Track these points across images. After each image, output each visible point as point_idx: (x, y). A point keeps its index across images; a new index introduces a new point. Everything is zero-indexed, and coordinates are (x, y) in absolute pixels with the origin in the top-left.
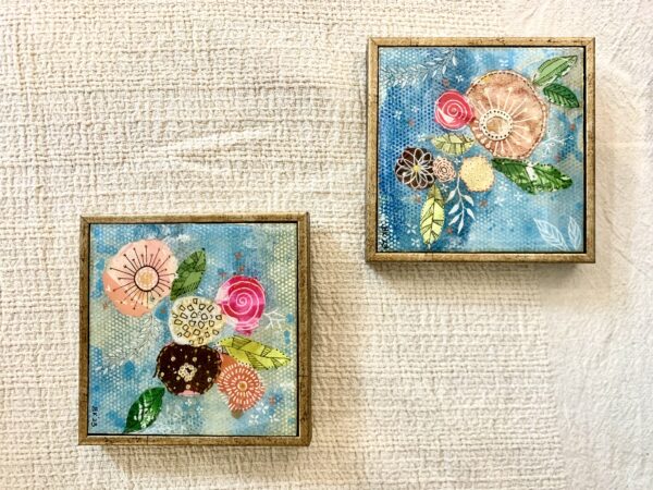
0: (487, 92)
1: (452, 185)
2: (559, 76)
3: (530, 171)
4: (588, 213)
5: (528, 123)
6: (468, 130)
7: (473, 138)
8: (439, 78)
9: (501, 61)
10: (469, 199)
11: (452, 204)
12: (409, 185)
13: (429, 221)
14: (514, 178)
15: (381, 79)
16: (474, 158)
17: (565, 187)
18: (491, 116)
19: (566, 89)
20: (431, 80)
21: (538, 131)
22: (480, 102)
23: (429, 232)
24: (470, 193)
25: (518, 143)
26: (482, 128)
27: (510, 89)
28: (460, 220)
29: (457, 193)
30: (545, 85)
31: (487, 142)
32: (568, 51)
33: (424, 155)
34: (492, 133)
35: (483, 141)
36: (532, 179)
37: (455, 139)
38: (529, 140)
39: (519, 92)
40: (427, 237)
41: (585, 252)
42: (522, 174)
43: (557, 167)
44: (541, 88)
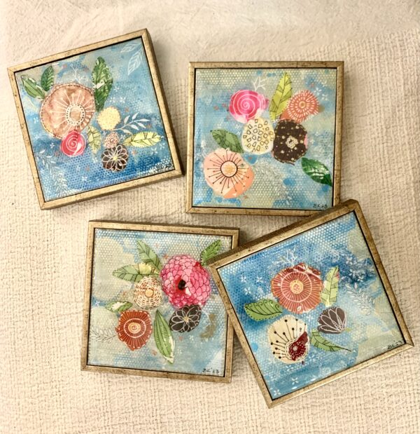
0: (56, 126)
1: (120, 133)
2: (36, 84)
3: (99, 85)
4: (116, 42)
5: (69, 95)
6: (83, 132)
7: (87, 127)
8: (55, 158)
9: (35, 122)
10: (126, 121)
11: (132, 130)
12: (127, 160)
13: (147, 141)
14: (105, 95)
15: (65, 195)
16: (100, 123)
17: (103, 61)
18: (70, 120)
19: (43, 77)
20: (58, 164)
21: (73, 87)
22: (64, 129)
23: (153, 139)
24: (122, 120)
25: (84, 98)
26: (80, 123)
27: (51, 112)
28: (141, 122)
29: (125, 128)
30: (43, 91)
31: (88, 118)
32: (20, 82)
33: (106, 156)
34: (81, 116)
35: (88, 121)
36: (104, 83)
37: (91, 139)
38: (80, 91)
39: (52, 106)
40: (157, 140)
41: (141, 37)
42: (102, 90)
43: (92, 70)
44: (46, 93)
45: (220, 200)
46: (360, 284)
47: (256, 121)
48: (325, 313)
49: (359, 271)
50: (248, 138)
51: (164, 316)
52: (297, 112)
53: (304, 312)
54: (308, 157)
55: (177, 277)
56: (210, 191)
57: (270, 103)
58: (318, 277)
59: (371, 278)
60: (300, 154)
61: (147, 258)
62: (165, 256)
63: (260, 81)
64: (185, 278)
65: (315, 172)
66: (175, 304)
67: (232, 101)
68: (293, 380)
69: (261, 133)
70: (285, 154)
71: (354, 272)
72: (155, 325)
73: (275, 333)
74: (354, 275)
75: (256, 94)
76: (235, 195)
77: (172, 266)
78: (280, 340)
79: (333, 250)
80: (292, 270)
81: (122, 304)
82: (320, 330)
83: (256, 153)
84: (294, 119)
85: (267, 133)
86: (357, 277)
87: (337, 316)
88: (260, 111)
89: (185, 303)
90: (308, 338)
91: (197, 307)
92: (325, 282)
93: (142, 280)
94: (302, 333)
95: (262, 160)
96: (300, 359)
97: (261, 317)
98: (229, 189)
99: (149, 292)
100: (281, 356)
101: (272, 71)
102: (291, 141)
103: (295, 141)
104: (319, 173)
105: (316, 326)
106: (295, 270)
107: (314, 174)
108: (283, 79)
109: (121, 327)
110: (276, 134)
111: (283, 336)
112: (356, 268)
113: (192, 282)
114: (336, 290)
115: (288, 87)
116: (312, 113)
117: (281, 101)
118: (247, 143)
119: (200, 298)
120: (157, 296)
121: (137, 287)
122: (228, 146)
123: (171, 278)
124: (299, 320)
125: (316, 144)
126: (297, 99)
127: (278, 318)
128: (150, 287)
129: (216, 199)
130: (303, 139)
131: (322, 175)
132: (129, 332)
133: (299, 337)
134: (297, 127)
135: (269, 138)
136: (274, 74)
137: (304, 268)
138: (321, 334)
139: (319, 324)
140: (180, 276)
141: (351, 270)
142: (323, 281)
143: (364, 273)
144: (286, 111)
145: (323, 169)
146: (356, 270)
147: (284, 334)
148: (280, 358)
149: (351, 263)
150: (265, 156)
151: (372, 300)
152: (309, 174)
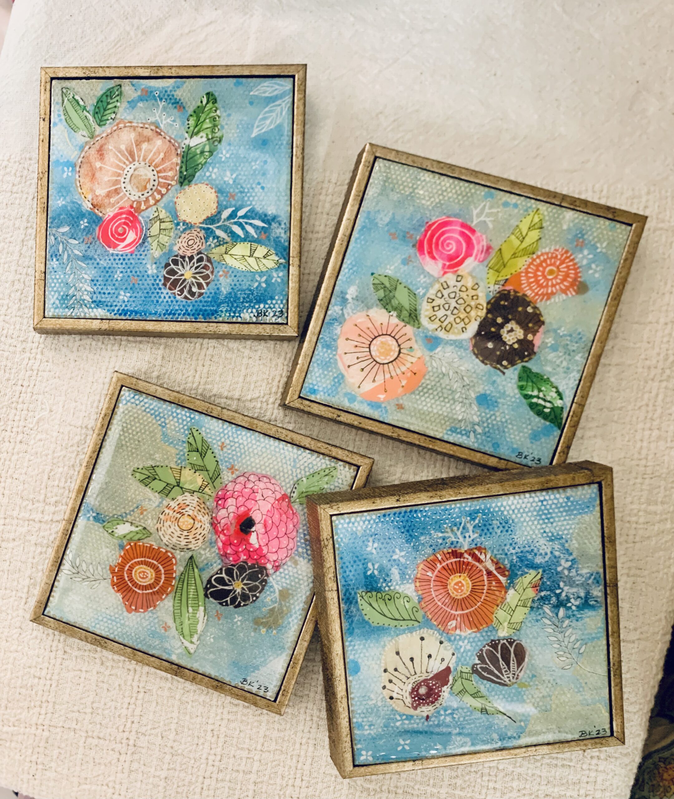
0: (101, 192)
1: (209, 233)
2: (84, 108)
3: (195, 141)
4: (246, 73)
5: (138, 144)
6: (143, 214)
7: (154, 208)
8: (83, 247)
9: (65, 176)
10: (226, 214)
11: (233, 234)
12: (208, 284)
13: (251, 261)
14: (202, 160)
15: (82, 315)
16: (178, 208)
17: (215, 101)
18: (129, 187)
19: (100, 100)
20: (85, 258)
21: (148, 133)
22: (112, 200)
23: (264, 261)
24: (219, 213)
25: (162, 155)
26: (143, 198)
27: (98, 164)
28: (251, 224)
29: (218, 228)
30: (94, 125)
31: (159, 192)
32: (57, 98)
33: (172, 266)
34: (149, 186)
35: (158, 197)
36: (204, 139)
37: (155, 230)
38: (159, 142)
39: (102, 155)
40: (270, 263)
41: (293, 77)
42: (198, 151)
43: (190, 111)
44: (98, 130)
45: (352, 399)
46: (570, 613)
47: (459, 279)
48: (494, 644)
49: (574, 590)
50: (434, 304)
51: (201, 570)
52: (537, 281)
53: (458, 632)
54: (533, 365)
55: (242, 509)
56: (340, 379)
57: (493, 253)
58: (503, 579)
59: (593, 607)
60: (522, 358)
61: (200, 462)
62: (232, 469)
63: (487, 210)
64: (257, 517)
65: (538, 397)
66: (226, 555)
67: (426, 231)
68: (402, 742)
69: (461, 301)
70: (494, 350)
71: (566, 588)
72: (181, 580)
73: (398, 653)
74: (564, 594)
75: (473, 231)
76: (382, 397)
77: (238, 487)
78: (401, 668)
79: (542, 541)
80: (461, 555)
81: (133, 529)
82: (475, 671)
83: (442, 334)
84: (529, 293)
85: (473, 303)
86: (568, 600)
87: (512, 655)
88: (470, 264)
89: (243, 557)
90: (451, 678)
91: (263, 569)
92: (511, 592)
93: (180, 498)
94: (443, 667)
95: (449, 349)
96: (426, 710)
97: (382, 621)
98: (375, 384)
99: (186, 522)
100: (395, 695)
101: (514, 199)
102: (512, 330)
103: (519, 333)
104: (545, 400)
105: (471, 664)
106: (466, 555)
107: (535, 400)
108: (529, 219)
109: (121, 566)
110: (489, 311)
111: (409, 664)
112: (571, 582)
113: (265, 526)
114: (526, 610)
115: (534, 235)
116: (564, 291)
117: (514, 256)
118: (430, 313)
119: (273, 557)
120: (199, 531)
121: (168, 507)
122: (395, 309)
123: (232, 509)
124: (446, 644)
125: (554, 348)
126: (545, 261)
127: (411, 630)
128: (191, 513)
129: (346, 394)
130: (534, 333)
131: (548, 405)
132: (131, 580)
133: (435, 672)
134: (530, 310)
135: (473, 314)
136: (516, 206)
137: (482, 557)
138: (475, 677)
139: (477, 662)
140: (249, 510)
141: (562, 584)
142: (507, 589)
143: (582, 594)
144: (518, 275)
145: (555, 395)
146: (571, 586)
147: (412, 659)
148: (391, 698)
149: (566, 572)
150: (458, 344)
151: (582, 645)
152: (527, 397)
